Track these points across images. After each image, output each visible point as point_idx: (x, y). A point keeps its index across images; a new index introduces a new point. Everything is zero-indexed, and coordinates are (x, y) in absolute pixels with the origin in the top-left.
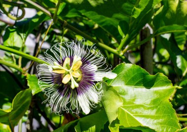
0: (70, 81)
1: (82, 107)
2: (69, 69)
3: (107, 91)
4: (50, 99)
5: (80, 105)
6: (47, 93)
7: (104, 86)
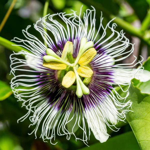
0: (75, 84)
1: (92, 130)
2: (71, 62)
3: (139, 102)
4: (32, 114)
5: (90, 125)
6: (27, 104)
7: (135, 94)
